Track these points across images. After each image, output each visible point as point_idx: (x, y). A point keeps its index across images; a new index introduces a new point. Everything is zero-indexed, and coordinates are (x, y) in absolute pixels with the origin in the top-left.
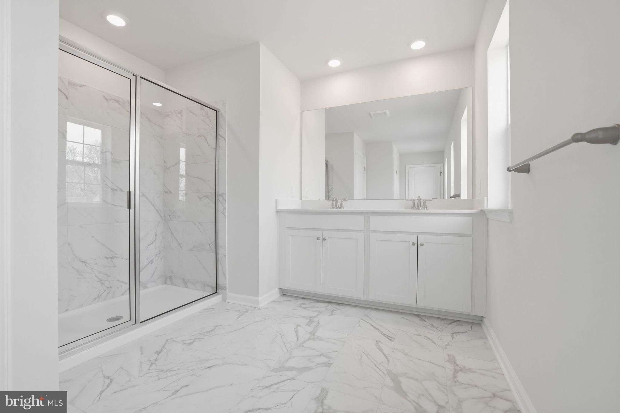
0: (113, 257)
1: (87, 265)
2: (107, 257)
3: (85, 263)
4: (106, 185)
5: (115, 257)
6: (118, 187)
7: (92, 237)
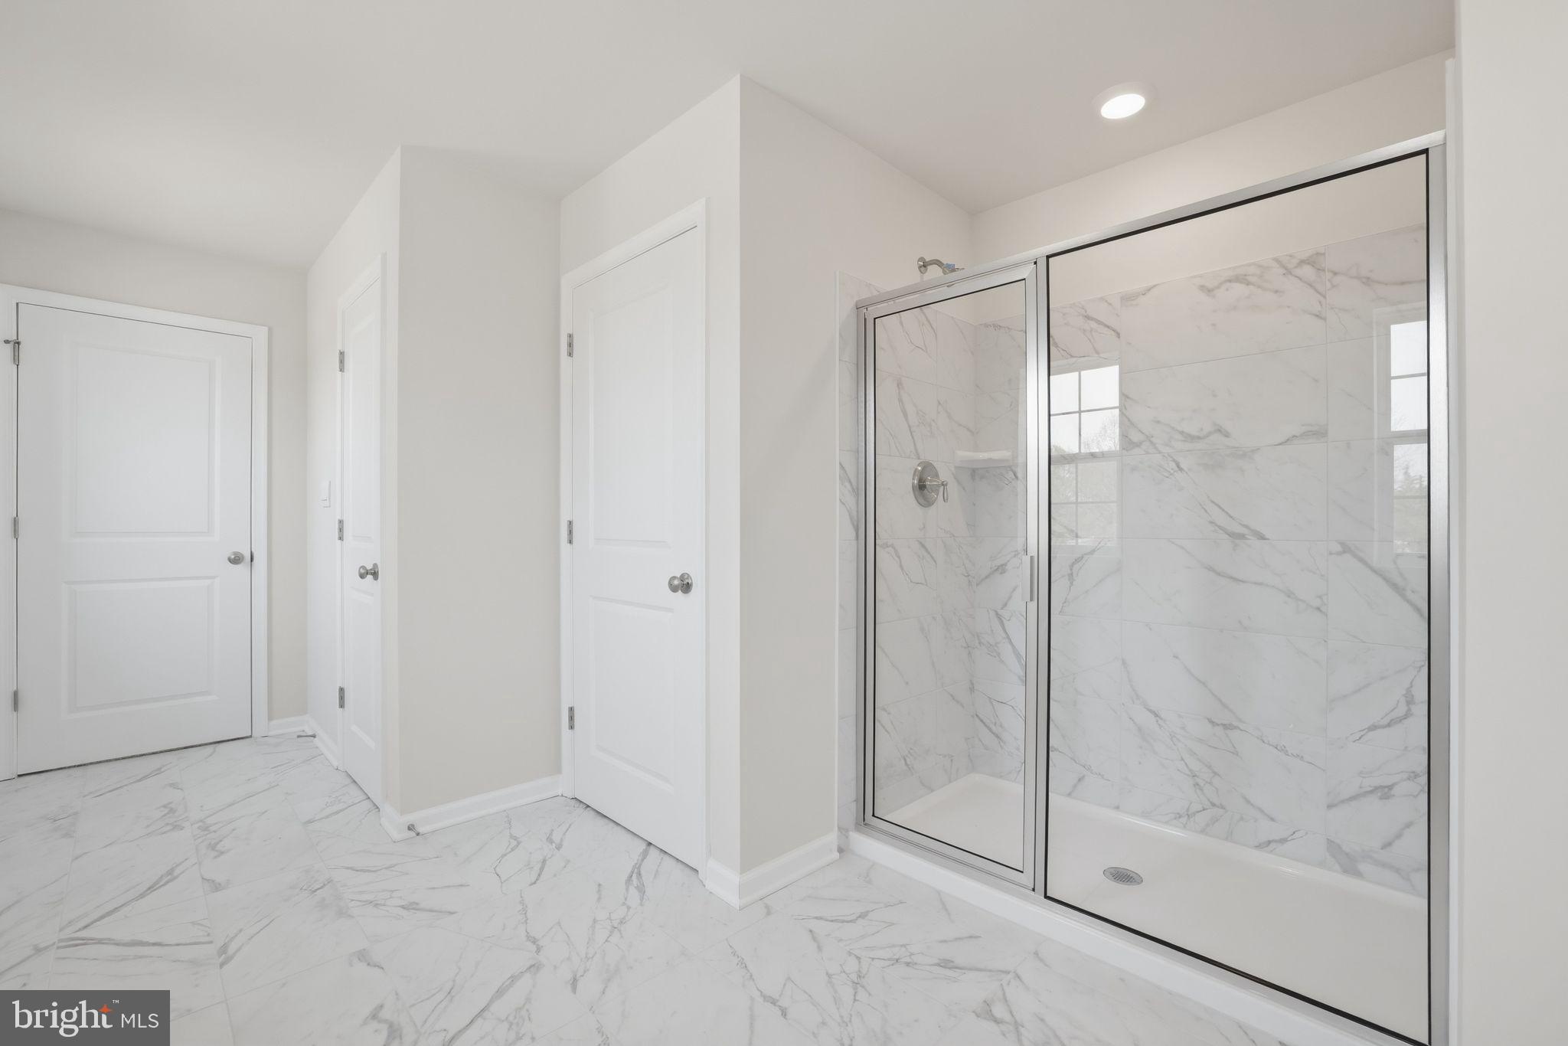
0: (1229, 725)
1: (1160, 721)
2: (1214, 720)
3: (1157, 716)
4: (1211, 522)
5: (1236, 728)
6: (1246, 527)
7: (1174, 657)
